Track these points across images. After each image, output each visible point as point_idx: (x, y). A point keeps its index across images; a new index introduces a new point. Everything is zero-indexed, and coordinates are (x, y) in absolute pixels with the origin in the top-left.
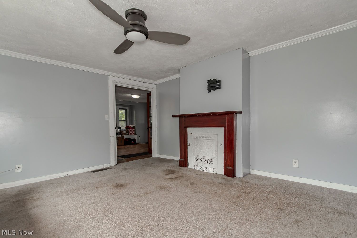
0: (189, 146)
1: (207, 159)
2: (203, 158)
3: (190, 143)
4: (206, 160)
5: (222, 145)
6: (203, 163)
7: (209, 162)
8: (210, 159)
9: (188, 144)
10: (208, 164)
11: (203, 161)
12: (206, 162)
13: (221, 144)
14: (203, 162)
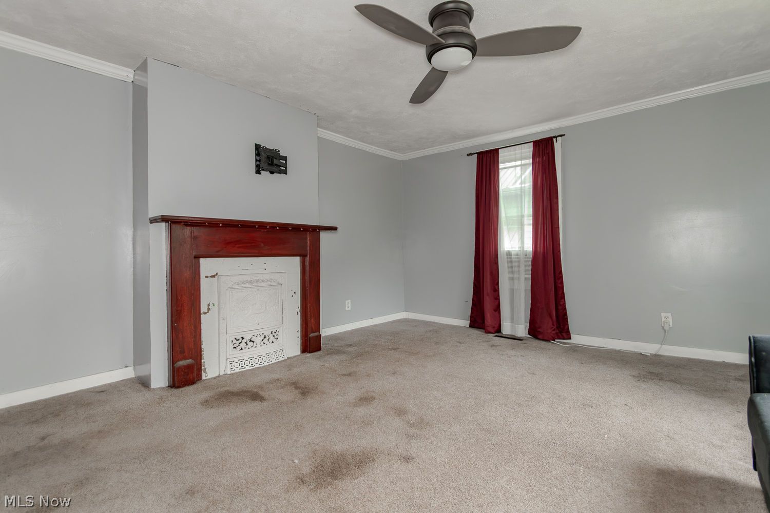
0: (205, 313)
1: (267, 333)
2: (258, 333)
3: (209, 305)
4: (265, 337)
5: (295, 293)
6: (259, 345)
7: (272, 339)
8: (274, 331)
9: (203, 309)
10: (270, 345)
11: (258, 340)
12: (266, 340)
13: (293, 291)
14: (259, 343)
